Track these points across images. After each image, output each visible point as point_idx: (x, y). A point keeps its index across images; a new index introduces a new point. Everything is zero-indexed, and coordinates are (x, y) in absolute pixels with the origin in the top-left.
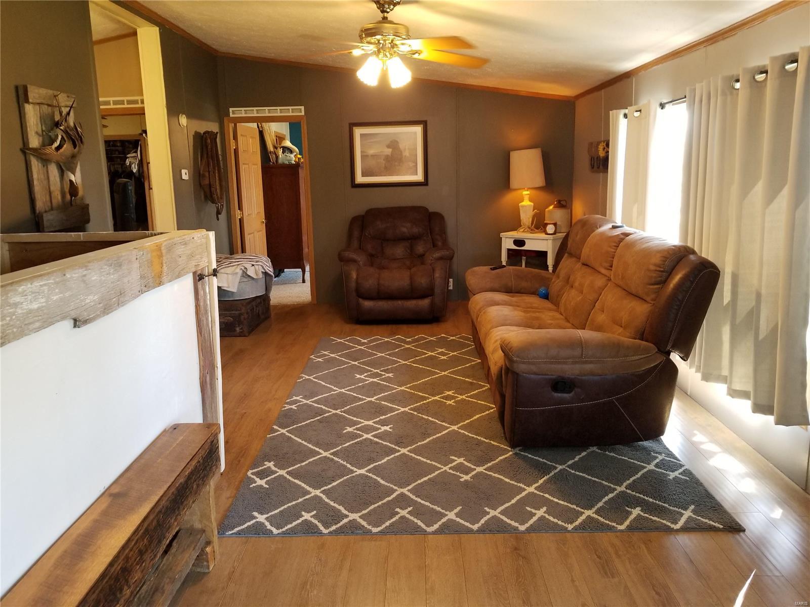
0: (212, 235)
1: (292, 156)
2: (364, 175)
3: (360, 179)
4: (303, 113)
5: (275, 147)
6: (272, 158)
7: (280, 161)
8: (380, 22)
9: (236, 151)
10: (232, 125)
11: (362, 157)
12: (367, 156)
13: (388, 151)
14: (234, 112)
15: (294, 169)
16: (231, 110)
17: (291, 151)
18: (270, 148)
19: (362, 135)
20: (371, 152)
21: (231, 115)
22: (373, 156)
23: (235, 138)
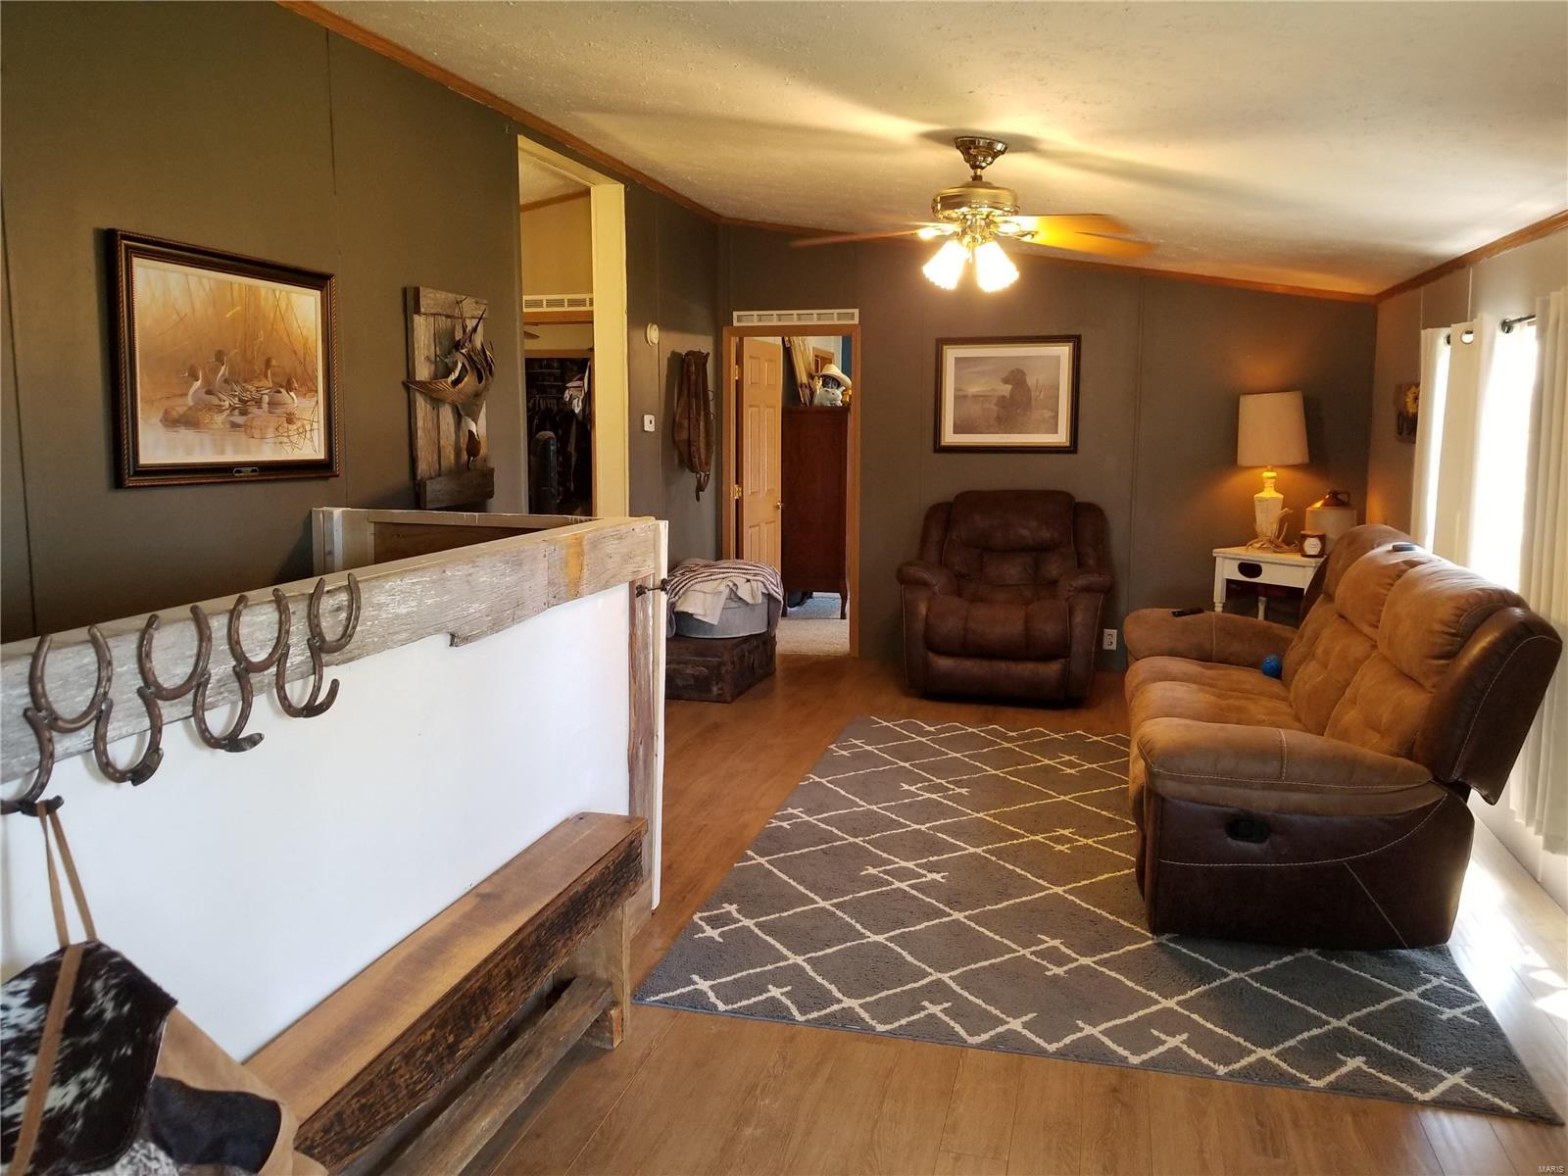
0: (664, 526)
1: (838, 392)
2: (957, 430)
3: (949, 437)
4: (856, 321)
5: (811, 377)
6: (804, 395)
7: (816, 401)
8: (967, 186)
9: (739, 384)
10: (734, 341)
11: (956, 398)
12: (965, 397)
13: (1006, 389)
14: (739, 320)
15: (838, 416)
16: (735, 314)
17: (838, 383)
18: (802, 377)
19: (958, 360)
20: (973, 389)
21: (736, 324)
22: (975, 397)
23: (739, 361)
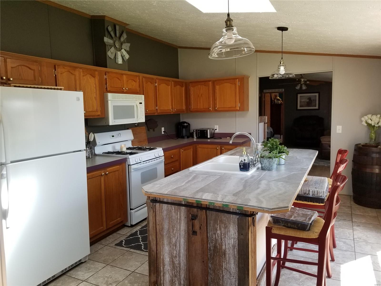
1: (279, 101)
2: (300, 107)
3: (299, 108)
4: (284, 91)
6: (273, 102)
7: (276, 103)
9: (264, 101)
10: (264, 94)
11: (300, 102)
12: (301, 102)
13: (308, 100)
14: (265, 91)
17: (279, 100)
19: (300, 96)
20: (303, 100)
22: (303, 102)
23: (265, 97)
